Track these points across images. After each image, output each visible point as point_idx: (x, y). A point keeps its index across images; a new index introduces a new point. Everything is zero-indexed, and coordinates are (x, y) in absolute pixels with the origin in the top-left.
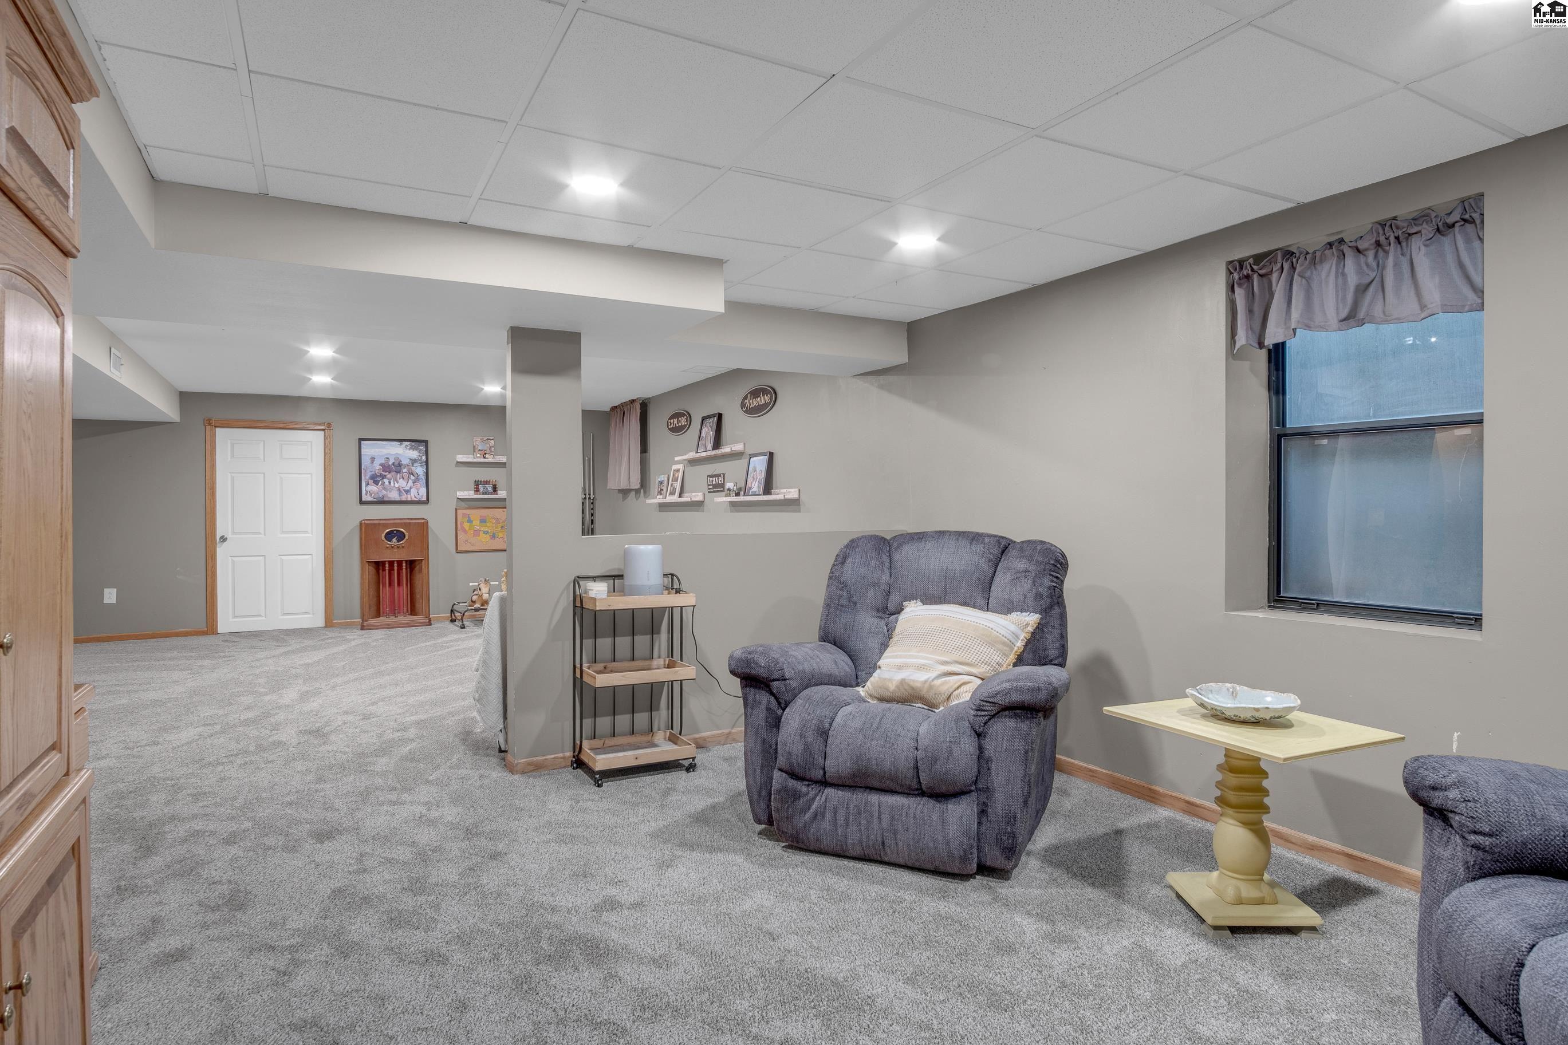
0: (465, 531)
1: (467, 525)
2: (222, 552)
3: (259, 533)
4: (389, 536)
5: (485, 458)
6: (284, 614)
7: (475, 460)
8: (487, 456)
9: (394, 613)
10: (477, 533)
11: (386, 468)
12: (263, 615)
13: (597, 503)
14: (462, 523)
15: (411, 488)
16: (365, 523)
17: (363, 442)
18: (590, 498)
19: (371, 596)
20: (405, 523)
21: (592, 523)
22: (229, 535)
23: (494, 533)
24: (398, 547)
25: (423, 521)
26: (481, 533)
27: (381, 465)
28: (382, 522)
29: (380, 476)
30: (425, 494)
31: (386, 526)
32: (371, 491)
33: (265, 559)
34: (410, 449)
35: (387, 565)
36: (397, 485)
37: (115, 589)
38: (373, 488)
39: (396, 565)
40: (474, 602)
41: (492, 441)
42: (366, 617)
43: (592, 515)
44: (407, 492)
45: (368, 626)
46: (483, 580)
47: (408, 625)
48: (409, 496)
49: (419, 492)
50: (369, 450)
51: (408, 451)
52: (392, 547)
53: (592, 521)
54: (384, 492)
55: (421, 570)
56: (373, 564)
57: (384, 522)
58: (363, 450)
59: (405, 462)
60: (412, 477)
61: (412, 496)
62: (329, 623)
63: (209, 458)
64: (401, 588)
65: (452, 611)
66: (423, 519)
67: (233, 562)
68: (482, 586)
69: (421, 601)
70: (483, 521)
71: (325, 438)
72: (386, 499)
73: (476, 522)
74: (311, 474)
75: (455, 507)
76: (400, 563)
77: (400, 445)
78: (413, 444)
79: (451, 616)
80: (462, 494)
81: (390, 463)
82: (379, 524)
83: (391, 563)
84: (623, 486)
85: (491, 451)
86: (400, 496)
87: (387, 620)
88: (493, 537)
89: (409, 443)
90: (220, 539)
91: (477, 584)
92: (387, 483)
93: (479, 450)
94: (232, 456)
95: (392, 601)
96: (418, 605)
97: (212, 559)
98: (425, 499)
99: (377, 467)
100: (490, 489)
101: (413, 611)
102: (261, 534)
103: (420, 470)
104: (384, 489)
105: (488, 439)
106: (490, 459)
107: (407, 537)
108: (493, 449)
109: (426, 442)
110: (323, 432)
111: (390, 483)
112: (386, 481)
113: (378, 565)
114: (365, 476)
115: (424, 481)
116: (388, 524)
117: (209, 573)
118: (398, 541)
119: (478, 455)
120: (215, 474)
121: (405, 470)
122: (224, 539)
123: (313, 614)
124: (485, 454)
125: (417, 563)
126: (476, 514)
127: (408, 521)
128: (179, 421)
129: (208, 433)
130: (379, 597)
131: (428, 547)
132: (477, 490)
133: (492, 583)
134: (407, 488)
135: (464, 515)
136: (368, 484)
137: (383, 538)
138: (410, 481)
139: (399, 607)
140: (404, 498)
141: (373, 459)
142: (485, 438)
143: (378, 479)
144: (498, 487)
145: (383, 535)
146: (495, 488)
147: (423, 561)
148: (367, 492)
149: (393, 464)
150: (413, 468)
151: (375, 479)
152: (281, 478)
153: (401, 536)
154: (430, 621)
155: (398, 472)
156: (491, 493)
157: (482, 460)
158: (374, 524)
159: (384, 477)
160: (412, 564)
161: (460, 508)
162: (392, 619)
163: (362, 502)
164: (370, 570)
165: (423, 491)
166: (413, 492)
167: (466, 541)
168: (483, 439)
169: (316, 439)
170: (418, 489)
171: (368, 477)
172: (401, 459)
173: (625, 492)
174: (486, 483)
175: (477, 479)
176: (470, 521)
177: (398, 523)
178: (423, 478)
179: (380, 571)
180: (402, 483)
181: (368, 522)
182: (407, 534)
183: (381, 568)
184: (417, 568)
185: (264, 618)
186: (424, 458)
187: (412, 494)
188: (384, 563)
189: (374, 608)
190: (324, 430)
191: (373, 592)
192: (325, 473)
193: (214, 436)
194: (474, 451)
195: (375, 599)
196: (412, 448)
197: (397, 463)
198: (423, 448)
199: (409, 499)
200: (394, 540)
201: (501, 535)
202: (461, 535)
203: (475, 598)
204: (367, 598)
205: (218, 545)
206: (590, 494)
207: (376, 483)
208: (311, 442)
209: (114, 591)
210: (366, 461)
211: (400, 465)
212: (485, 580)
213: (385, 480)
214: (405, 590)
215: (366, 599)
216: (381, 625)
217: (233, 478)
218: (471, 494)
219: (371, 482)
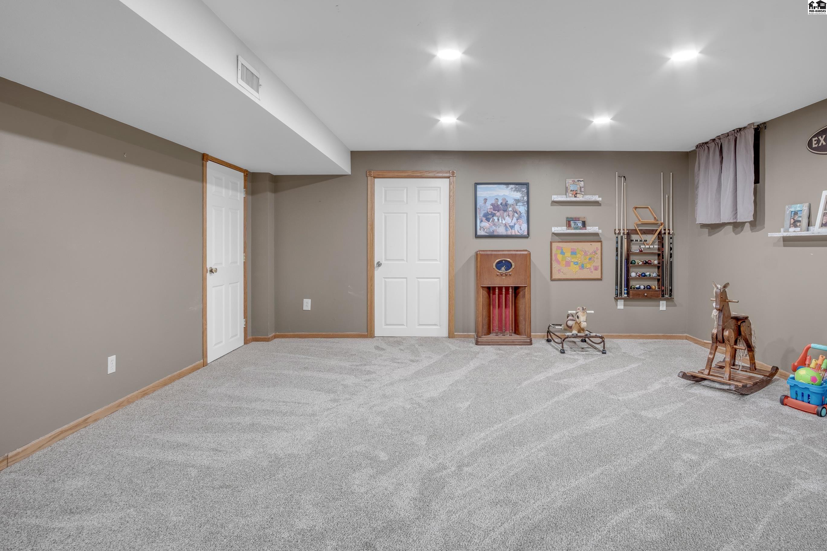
0: (558, 262)
1: (560, 257)
2: (378, 273)
3: (403, 260)
4: (499, 265)
5: (575, 197)
6: (420, 325)
7: (569, 199)
8: (578, 195)
9: (501, 330)
10: (568, 264)
11: (496, 207)
12: (405, 324)
13: (675, 238)
14: (556, 255)
15: (515, 224)
16: (480, 254)
17: (478, 186)
18: (669, 233)
19: (484, 317)
20: (512, 254)
21: (671, 257)
22: (383, 262)
23: (583, 264)
24: (506, 275)
25: (526, 253)
26: (572, 263)
27: (492, 205)
28: (493, 253)
29: (491, 214)
30: (526, 230)
31: (496, 256)
32: (484, 227)
33: (407, 280)
34: (514, 191)
35: (497, 290)
36: (504, 222)
37: (310, 300)
38: (485, 224)
39: (504, 290)
40: (570, 328)
41: (582, 183)
42: (480, 334)
43: (671, 249)
44: (512, 227)
45: (482, 342)
46: (581, 309)
47: (513, 343)
48: (513, 231)
49: (521, 228)
50: (484, 192)
51: (513, 193)
52: (502, 275)
53: (671, 254)
54: (494, 228)
55: (524, 296)
56: (486, 289)
57: (495, 253)
58: (478, 193)
59: (510, 202)
60: (516, 215)
61: (516, 231)
62: (451, 335)
63: (370, 201)
64: (507, 310)
65: (548, 332)
66: (526, 251)
67: (385, 282)
68: (580, 314)
69: (524, 323)
70: (574, 253)
71: (450, 184)
72: (495, 234)
73: (568, 254)
74: (440, 213)
75: (550, 240)
76: (507, 288)
77: (507, 187)
78: (517, 186)
79: (548, 337)
80: (556, 229)
81: (499, 203)
82: (491, 255)
83: (500, 288)
84: (713, 220)
85: (581, 191)
86: (506, 231)
87: (497, 338)
88: (582, 267)
89: (513, 186)
90: (377, 264)
91: (575, 312)
92: (496, 220)
93: (571, 191)
94: (386, 200)
95: (500, 320)
96: (521, 326)
97: (371, 280)
98: (526, 233)
99: (489, 206)
100: (580, 225)
101: (516, 331)
102: (405, 261)
103: (522, 209)
104: (494, 225)
105: (578, 181)
106: (580, 198)
107: (513, 267)
108: (583, 189)
109: (527, 185)
110: (448, 179)
111: (498, 220)
112: (496, 218)
113: (490, 290)
114: (480, 214)
115: (526, 218)
116: (499, 254)
117: (369, 290)
118: (506, 270)
119: (571, 195)
120: (374, 214)
121: (510, 209)
122: (379, 264)
123: (440, 326)
124: (576, 193)
125: (521, 289)
126: (568, 247)
127: (514, 253)
128: (350, 174)
129: (369, 182)
130: (489, 317)
131: (530, 276)
132: (569, 225)
133: (588, 312)
134: (512, 224)
135: (558, 248)
136: (481, 221)
137: (494, 267)
138: (515, 219)
139: (506, 327)
140: (509, 233)
141: (486, 200)
142: (576, 180)
143: (490, 216)
144: (587, 224)
145: (494, 264)
146: (584, 224)
147: (526, 288)
148: (481, 227)
149: (501, 204)
150: (517, 207)
151: (488, 217)
152: (419, 217)
153: (509, 265)
154: (531, 341)
155: (505, 211)
156: (580, 229)
157: (574, 199)
158: (488, 255)
159: (494, 215)
160: (516, 289)
161: (554, 242)
162: (500, 337)
163: (477, 237)
164: (483, 294)
165: (524, 226)
166: (517, 227)
167: (559, 270)
168: (574, 181)
169: (443, 184)
170: (521, 225)
171: (482, 215)
172: (507, 199)
173: (714, 228)
174: (576, 219)
175: (569, 216)
176: (563, 253)
177: (506, 254)
178: (524, 215)
179: (491, 295)
180: (508, 220)
181: (483, 253)
182: (513, 264)
183: (491, 292)
184: (521, 294)
185: (405, 327)
186: (525, 198)
187: (516, 230)
188: (494, 288)
189: (486, 327)
190: (449, 177)
191: (485, 313)
192: (450, 212)
193: (373, 184)
194: (566, 191)
195: (487, 319)
196: (517, 190)
197: (504, 203)
198: (524, 190)
199: (513, 234)
200: (503, 269)
201: (588, 266)
202: (555, 264)
203: (570, 323)
204: (481, 317)
205: (376, 269)
206: (669, 230)
207: (488, 220)
208: (440, 188)
209: (309, 301)
210: (480, 202)
211: (506, 205)
212: (583, 309)
213: (494, 218)
214: (510, 311)
215: (480, 319)
216: (492, 342)
217: (386, 217)
218: (563, 229)
219: (484, 219)
